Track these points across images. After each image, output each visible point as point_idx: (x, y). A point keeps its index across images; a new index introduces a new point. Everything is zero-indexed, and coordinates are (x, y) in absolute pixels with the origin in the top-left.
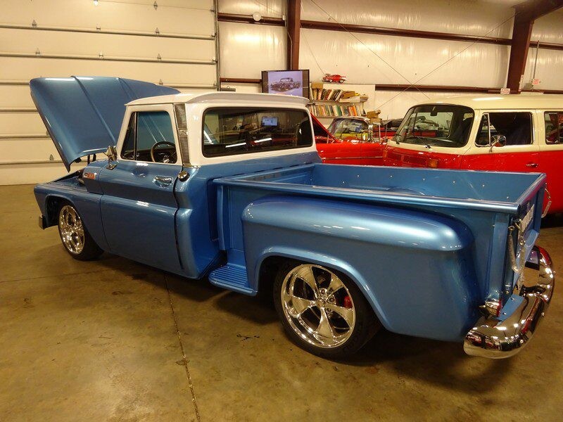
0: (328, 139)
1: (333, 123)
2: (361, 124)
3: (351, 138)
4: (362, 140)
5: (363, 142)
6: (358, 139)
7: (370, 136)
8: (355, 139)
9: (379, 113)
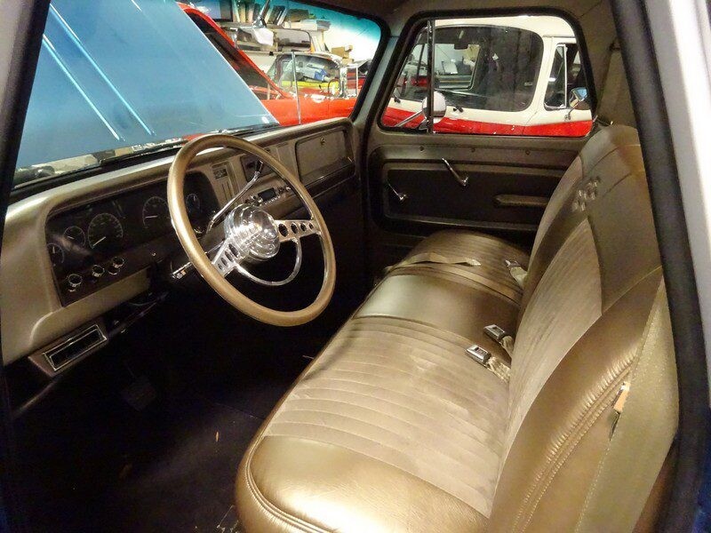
0: (269, 91)
1: (276, 61)
2: (321, 67)
3: (309, 91)
4: (329, 94)
5: (332, 98)
6: (323, 93)
7: (341, 87)
8: (317, 92)
9: (350, 50)
